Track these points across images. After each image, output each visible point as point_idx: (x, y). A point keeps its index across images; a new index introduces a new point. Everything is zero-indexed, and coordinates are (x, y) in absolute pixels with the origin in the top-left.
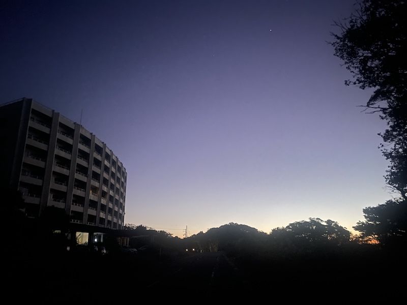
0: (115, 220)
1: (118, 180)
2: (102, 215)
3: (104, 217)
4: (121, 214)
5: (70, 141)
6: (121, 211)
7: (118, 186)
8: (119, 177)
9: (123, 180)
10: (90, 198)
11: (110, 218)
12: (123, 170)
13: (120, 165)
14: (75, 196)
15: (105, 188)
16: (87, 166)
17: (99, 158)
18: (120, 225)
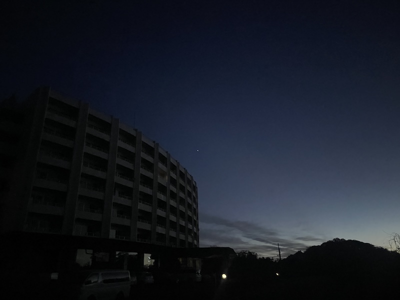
0: (182, 237)
1: (182, 188)
2: (160, 230)
3: (164, 233)
4: (190, 231)
5: (105, 137)
6: (190, 226)
7: (182, 195)
8: (184, 185)
9: (189, 188)
10: (139, 208)
11: (173, 234)
12: (189, 177)
13: (183, 171)
14: (116, 205)
15: (162, 196)
16: (133, 169)
17: (149, 159)
18: (191, 244)
